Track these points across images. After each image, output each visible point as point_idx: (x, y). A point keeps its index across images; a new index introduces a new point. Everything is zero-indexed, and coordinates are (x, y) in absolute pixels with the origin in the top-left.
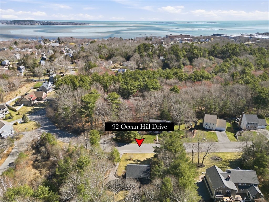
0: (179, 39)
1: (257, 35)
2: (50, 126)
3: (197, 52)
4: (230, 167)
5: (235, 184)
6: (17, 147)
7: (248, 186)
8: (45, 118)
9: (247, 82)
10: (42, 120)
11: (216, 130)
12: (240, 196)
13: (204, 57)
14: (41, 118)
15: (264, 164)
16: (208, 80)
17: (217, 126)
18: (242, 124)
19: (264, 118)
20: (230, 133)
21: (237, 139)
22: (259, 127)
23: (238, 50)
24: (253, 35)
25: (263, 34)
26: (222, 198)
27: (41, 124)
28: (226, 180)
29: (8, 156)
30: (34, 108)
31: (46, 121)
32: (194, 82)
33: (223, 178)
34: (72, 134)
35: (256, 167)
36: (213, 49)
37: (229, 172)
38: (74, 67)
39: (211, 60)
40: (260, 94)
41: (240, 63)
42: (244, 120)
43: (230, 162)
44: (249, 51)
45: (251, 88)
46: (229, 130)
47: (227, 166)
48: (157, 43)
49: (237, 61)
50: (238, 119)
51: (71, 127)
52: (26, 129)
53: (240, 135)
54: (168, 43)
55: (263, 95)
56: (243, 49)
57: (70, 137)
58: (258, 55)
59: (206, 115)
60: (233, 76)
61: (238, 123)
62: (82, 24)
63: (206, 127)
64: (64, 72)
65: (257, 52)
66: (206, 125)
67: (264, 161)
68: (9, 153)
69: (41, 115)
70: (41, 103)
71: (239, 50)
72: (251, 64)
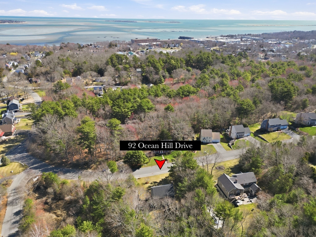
0: (147, 44)
1: (222, 37)
2: (40, 164)
3: (175, 63)
4: (232, 172)
5: (241, 185)
6: (12, 195)
7: (250, 185)
8: (27, 156)
9: (228, 95)
10: (24, 158)
11: (213, 143)
12: (245, 194)
13: (181, 67)
14: (23, 157)
15: (258, 165)
16: (194, 94)
17: (213, 139)
18: (232, 134)
19: (247, 127)
20: (224, 143)
21: (230, 147)
22: (245, 135)
23: (211, 59)
24: (218, 38)
25: (227, 36)
26: (235, 198)
27: (26, 164)
28: (235, 183)
29: (7, 206)
30: (7, 146)
31: (31, 159)
32: (182, 97)
33: (233, 182)
34: (72, 168)
35: (253, 169)
36: (188, 59)
37: (235, 176)
38: (34, 88)
39: (189, 71)
40: (242, 106)
41: (217, 73)
42: (234, 131)
43: (231, 169)
44: (221, 60)
45: (233, 100)
46: (222, 140)
47: (230, 172)
48: (125, 50)
49: (214, 72)
50: (227, 130)
51: (66, 162)
52: (11, 172)
53: (233, 144)
54: (136, 50)
55: (244, 107)
56: (215, 57)
57: (73, 173)
58: (229, 63)
59: (202, 130)
60: (214, 88)
61: (229, 133)
62: (12, 22)
63: (204, 141)
64: (22, 95)
65: (228, 59)
66: (204, 139)
67: (258, 163)
68: (6, 203)
69: (20, 153)
70: (12, 138)
71: (213, 59)
72: (227, 75)
